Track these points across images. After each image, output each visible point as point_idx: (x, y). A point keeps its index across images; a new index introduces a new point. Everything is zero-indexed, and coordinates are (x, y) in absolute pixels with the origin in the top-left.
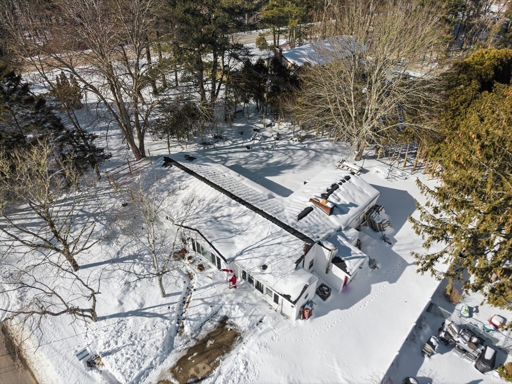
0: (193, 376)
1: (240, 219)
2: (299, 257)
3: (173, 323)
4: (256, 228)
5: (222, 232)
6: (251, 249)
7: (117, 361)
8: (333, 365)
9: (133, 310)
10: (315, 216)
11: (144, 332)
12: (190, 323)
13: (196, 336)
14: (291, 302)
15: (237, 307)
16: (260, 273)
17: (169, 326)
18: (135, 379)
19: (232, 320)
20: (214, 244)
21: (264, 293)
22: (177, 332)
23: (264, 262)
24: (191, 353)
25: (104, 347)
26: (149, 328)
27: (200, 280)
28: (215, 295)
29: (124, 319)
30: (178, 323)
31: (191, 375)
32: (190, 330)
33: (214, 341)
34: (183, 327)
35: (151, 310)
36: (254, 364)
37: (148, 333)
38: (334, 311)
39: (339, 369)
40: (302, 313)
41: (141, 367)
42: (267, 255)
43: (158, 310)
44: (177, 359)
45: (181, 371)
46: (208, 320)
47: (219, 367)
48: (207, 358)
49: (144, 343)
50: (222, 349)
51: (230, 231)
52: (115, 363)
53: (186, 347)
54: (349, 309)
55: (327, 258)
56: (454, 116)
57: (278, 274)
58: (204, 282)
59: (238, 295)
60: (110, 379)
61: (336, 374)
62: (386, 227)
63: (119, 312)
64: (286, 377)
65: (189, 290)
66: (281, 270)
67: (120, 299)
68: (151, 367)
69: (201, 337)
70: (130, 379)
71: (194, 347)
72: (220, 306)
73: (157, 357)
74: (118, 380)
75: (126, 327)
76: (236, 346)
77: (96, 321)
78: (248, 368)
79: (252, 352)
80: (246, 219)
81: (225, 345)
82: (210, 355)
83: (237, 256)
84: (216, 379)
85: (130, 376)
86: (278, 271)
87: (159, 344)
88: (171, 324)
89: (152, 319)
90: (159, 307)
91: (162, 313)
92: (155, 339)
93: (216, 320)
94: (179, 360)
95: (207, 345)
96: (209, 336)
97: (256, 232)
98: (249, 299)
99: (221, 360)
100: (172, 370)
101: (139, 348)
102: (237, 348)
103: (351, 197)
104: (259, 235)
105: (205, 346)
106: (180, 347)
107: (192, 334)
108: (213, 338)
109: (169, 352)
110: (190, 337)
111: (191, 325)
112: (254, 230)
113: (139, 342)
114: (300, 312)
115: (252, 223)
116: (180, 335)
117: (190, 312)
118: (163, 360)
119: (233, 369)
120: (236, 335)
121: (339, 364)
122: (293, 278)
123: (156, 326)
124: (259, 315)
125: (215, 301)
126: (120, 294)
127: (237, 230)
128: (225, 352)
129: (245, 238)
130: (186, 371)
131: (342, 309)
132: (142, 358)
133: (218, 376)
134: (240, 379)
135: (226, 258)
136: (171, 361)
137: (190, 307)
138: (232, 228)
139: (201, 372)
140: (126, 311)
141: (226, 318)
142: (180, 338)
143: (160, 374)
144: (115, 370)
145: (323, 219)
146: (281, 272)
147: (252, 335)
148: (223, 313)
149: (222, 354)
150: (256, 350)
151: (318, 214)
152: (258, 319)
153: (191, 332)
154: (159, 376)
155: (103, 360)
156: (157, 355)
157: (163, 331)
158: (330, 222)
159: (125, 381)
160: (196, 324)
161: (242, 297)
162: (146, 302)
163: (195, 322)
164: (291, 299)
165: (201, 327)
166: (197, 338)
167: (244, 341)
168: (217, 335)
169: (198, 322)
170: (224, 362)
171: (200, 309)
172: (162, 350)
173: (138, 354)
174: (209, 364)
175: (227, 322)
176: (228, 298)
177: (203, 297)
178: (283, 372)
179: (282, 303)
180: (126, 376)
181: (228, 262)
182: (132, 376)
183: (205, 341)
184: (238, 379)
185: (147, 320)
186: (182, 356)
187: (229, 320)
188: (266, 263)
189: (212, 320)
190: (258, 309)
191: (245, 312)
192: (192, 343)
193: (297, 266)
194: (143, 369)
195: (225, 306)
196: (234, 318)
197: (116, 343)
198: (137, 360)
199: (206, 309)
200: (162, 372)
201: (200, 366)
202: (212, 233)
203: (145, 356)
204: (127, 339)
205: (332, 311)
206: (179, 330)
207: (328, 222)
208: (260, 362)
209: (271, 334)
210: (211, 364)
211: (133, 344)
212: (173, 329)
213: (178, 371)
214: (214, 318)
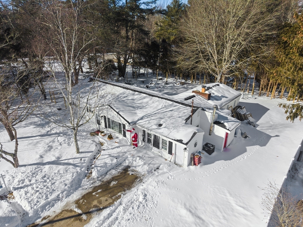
0: (95, 206)
1: (141, 100)
2: (188, 116)
3: (83, 169)
4: (153, 104)
5: (127, 107)
6: (149, 115)
7: (26, 193)
8: (225, 195)
9: (51, 161)
10: (197, 100)
11: (56, 174)
12: (97, 169)
13: (101, 179)
14: (183, 144)
15: (138, 158)
16: (157, 129)
17: (79, 171)
18: (40, 207)
19: (134, 168)
20: (120, 113)
21: (160, 148)
22: (86, 176)
23: (160, 122)
24: (96, 190)
25: (18, 183)
26: (61, 172)
27: (109, 145)
28: (121, 152)
29: (42, 166)
30: (87, 170)
31: (94, 206)
32: (97, 174)
33: (117, 182)
34: (91, 173)
35: (66, 161)
36: (152, 196)
37: (60, 175)
38: (219, 161)
39: (232, 198)
40: (193, 159)
41: (48, 198)
42: (162, 118)
43: (72, 161)
44: (82, 194)
45: (85, 202)
46: (113, 168)
47: (121, 199)
48: (110, 193)
49: (55, 181)
50: (124, 188)
51: (134, 107)
52: (24, 195)
53: (91, 186)
54: (231, 160)
55: (209, 121)
56: (285, 47)
57: (171, 127)
58: (112, 146)
59: (139, 152)
60: (17, 208)
61: (229, 202)
62: (249, 117)
63: (39, 162)
64: (183, 204)
65: (99, 151)
66: (173, 124)
67: (41, 155)
68: (58, 199)
69: (106, 180)
70: (35, 207)
71: (99, 186)
72: (124, 159)
73: (64, 192)
74: (24, 208)
75: (41, 171)
76: (136, 185)
77: (17, 167)
78: (147, 198)
79: (150, 187)
80: (145, 100)
81: (126, 185)
82: (113, 191)
83: (138, 120)
84: (117, 208)
85: (35, 204)
86: (172, 125)
87: (67, 182)
88: (81, 170)
89: (65, 166)
90: (73, 159)
91: (75, 163)
92: (65, 179)
93: (120, 168)
94: (85, 195)
95: (111, 184)
96: (113, 179)
97: (153, 106)
98: (148, 154)
99: (122, 195)
100: (77, 202)
101: (50, 184)
102: (137, 186)
103: (221, 93)
104: (156, 108)
105: (109, 185)
106: (86, 186)
107: (98, 178)
108: (116, 180)
109: (76, 189)
110: (96, 179)
111: (98, 170)
112: (152, 105)
113: (50, 181)
114: (191, 158)
115: (150, 102)
116: (88, 178)
117: (98, 162)
118: (69, 194)
119: (133, 200)
120: (137, 178)
121: (231, 195)
122: (184, 128)
123: (68, 171)
124: (156, 164)
125: (119, 156)
126: (43, 152)
127: (138, 106)
128: (126, 189)
129: (145, 110)
130: (89, 203)
131: (225, 160)
132: (51, 191)
133: (119, 206)
134: (139, 206)
135: (130, 122)
136: (76, 195)
137: (98, 160)
138: (135, 106)
139: (103, 203)
140: (44, 162)
141: (128, 167)
142: (88, 180)
143: (65, 205)
144: (23, 200)
145: (203, 101)
146: (173, 125)
147: (150, 177)
148: (127, 163)
149: (123, 191)
150: (154, 185)
151: (199, 99)
152: (156, 166)
153: (97, 175)
154: (63, 206)
155: (15, 193)
156: (65, 190)
157: (73, 174)
158: (209, 103)
159: (30, 208)
160: (102, 170)
161: (142, 153)
162: (63, 157)
163: (102, 168)
164: (183, 142)
165: (106, 173)
166: (102, 180)
167: (144, 181)
168: (120, 178)
169: (104, 168)
170: (125, 196)
171: (107, 160)
172: (69, 186)
173: (47, 188)
174: (111, 197)
175: (129, 170)
176: (131, 154)
177: (110, 154)
178: (180, 201)
179: (176, 152)
180: (32, 204)
181: (131, 124)
182: (38, 204)
183: (109, 182)
184: (137, 206)
185: (61, 167)
186: (87, 192)
187: (131, 168)
188: (161, 122)
189: (116, 169)
190: (156, 160)
191: (144, 161)
192: (98, 183)
193: (186, 122)
194: (49, 200)
195: (128, 159)
196: (135, 167)
197: (30, 181)
198: (45, 192)
199: (112, 160)
200: (67, 203)
201: (103, 199)
202: (119, 106)
203: (54, 190)
204: (41, 178)
205: (217, 161)
206: (88, 175)
207: (207, 103)
208: (158, 194)
209: (167, 175)
210: (113, 198)
211: (45, 181)
212: (83, 174)
213: (82, 203)
214: (118, 167)
